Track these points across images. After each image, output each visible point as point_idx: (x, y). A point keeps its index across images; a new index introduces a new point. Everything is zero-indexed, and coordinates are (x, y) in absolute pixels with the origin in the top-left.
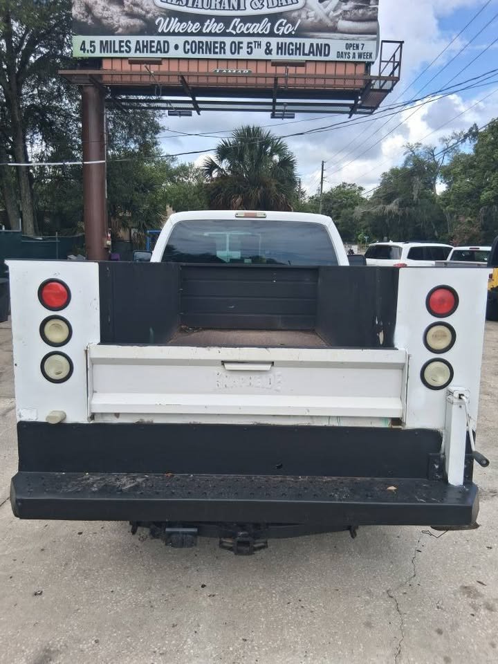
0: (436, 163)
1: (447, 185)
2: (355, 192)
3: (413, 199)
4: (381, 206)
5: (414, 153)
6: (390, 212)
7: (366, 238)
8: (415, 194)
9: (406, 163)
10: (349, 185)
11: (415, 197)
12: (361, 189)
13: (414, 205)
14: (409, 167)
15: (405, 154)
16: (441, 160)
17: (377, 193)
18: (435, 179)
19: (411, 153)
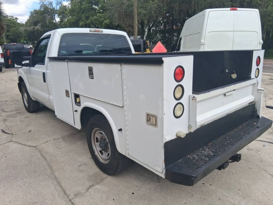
0: (54, 9)
1: (59, 19)
2: (14, 20)
3: (47, 24)
4: (32, 27)
5: (43, 3)
6: (37, 30)
7: (25, 42)
8: (47, 21)
9: (41, 8)
10: (10, 16)
11: (48, 23)
12: (16, 18)
13: (47, 27)
14: (42, 10)
15: (40, 3)
16: (56, 7)
17: (29, 21)
18: (55, 16)
19: (42, 3)
